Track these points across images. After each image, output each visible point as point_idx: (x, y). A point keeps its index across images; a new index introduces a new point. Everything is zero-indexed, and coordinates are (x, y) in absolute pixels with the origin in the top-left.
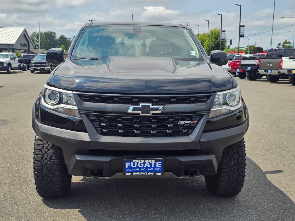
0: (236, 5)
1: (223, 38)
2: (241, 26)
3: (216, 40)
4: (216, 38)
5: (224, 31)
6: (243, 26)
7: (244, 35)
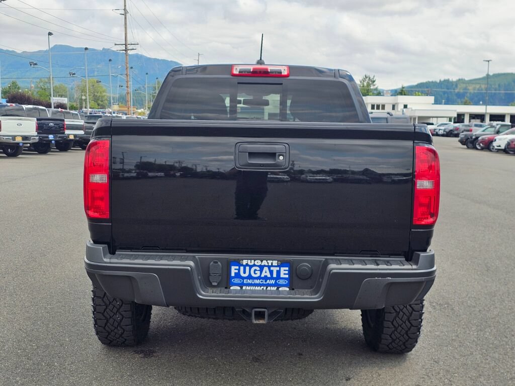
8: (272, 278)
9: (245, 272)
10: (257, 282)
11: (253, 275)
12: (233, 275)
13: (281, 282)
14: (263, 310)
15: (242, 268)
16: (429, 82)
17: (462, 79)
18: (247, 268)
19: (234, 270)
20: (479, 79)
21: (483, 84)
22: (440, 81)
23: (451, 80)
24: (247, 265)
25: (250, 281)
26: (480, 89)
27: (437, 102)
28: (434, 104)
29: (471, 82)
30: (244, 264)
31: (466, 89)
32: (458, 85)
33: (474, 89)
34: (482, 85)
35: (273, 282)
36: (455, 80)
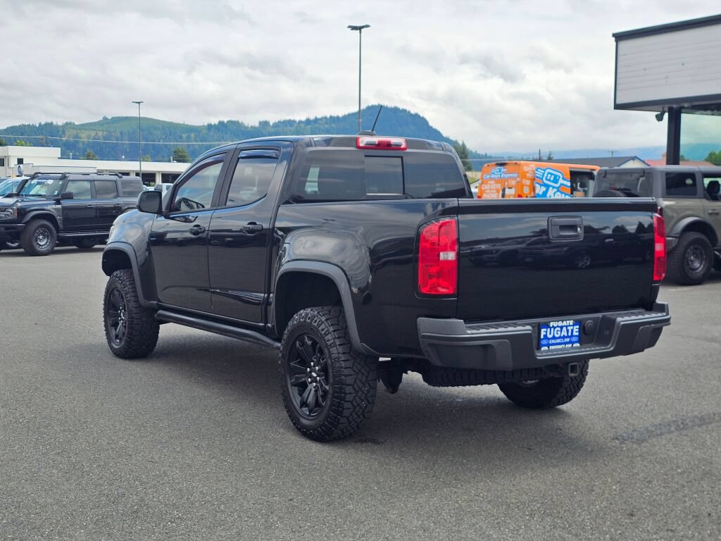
8: (568, 337)
9: (550, 334)
10: (558, 341)
11: (556, 336)
12: (542, 337)
13: (574, 339)
14: (575, 363)
15: (549, 329)
16: (24, 126)
17: (70, 123)
18: (552, 329)
19: (543, 332)
20: (95, 124)
21: (99, 131)
22: (40, 124)
23: (54, 123)
24: (553, 327)
25: (553, 341)
26: (97, 137)
27: (64, 156)
28: (61, 158)
29: (84, 127)
30: (551, 326)
31: (77, 136)
32: (66, 131)
33: (89, 137)
34: (99, 133)
35: (568, 340)
36: (60, 124)
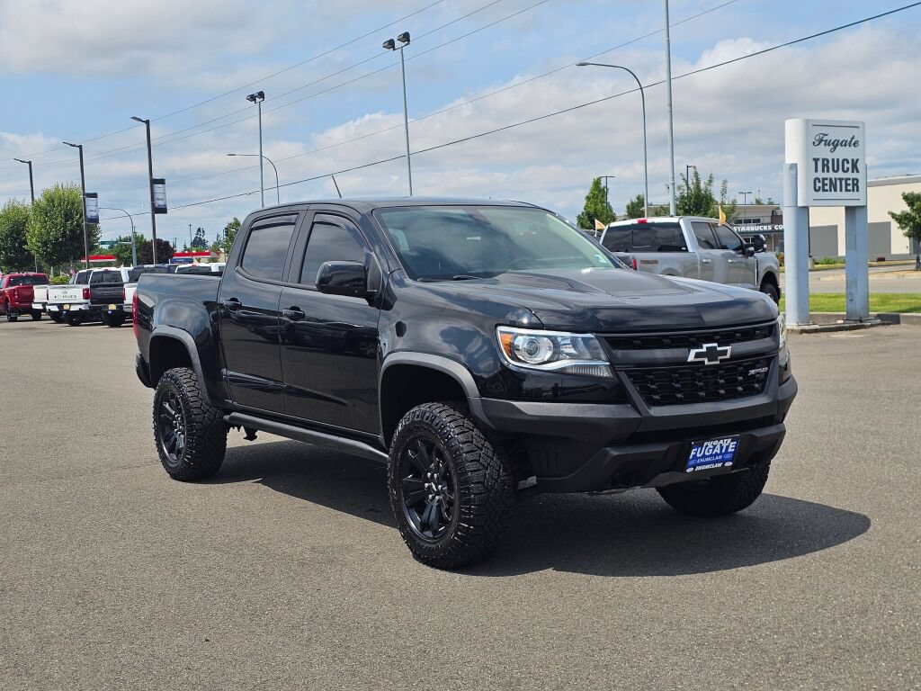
0: (134, 118)
1: (90, 214)
2: (154, 182)
3: (67, 221)
4: (66, 215)
5: (94, 195)
6: (162, 182)
7: (165, 205)
